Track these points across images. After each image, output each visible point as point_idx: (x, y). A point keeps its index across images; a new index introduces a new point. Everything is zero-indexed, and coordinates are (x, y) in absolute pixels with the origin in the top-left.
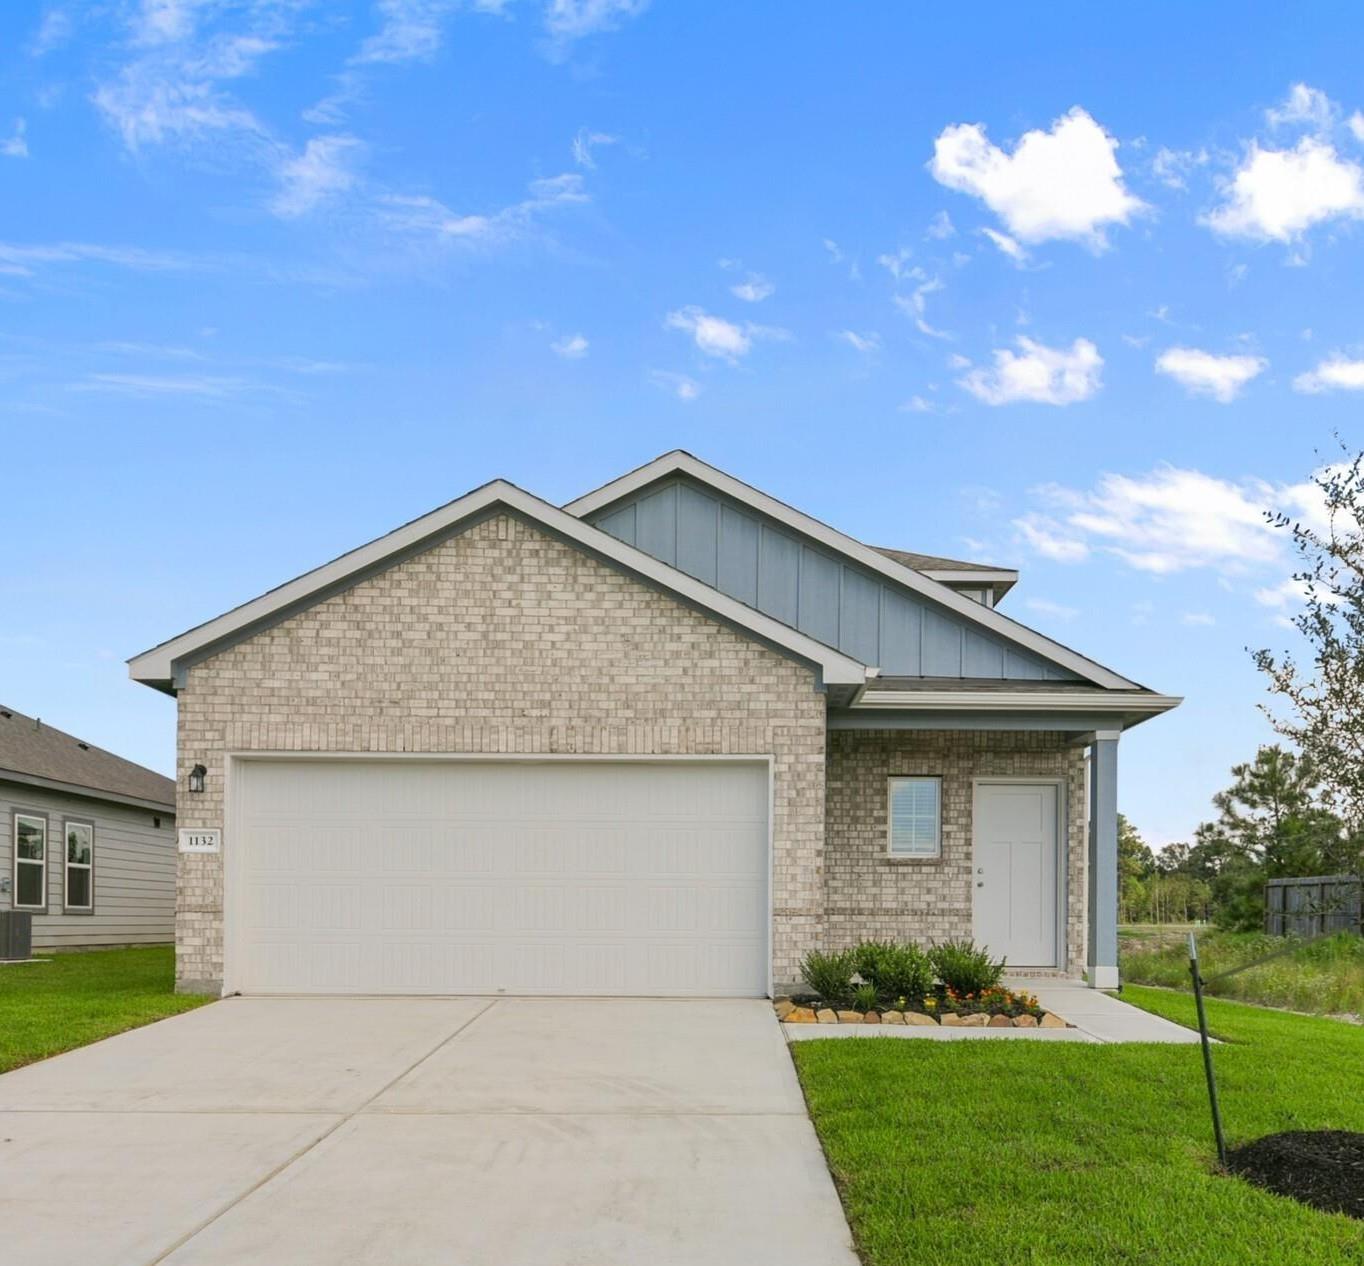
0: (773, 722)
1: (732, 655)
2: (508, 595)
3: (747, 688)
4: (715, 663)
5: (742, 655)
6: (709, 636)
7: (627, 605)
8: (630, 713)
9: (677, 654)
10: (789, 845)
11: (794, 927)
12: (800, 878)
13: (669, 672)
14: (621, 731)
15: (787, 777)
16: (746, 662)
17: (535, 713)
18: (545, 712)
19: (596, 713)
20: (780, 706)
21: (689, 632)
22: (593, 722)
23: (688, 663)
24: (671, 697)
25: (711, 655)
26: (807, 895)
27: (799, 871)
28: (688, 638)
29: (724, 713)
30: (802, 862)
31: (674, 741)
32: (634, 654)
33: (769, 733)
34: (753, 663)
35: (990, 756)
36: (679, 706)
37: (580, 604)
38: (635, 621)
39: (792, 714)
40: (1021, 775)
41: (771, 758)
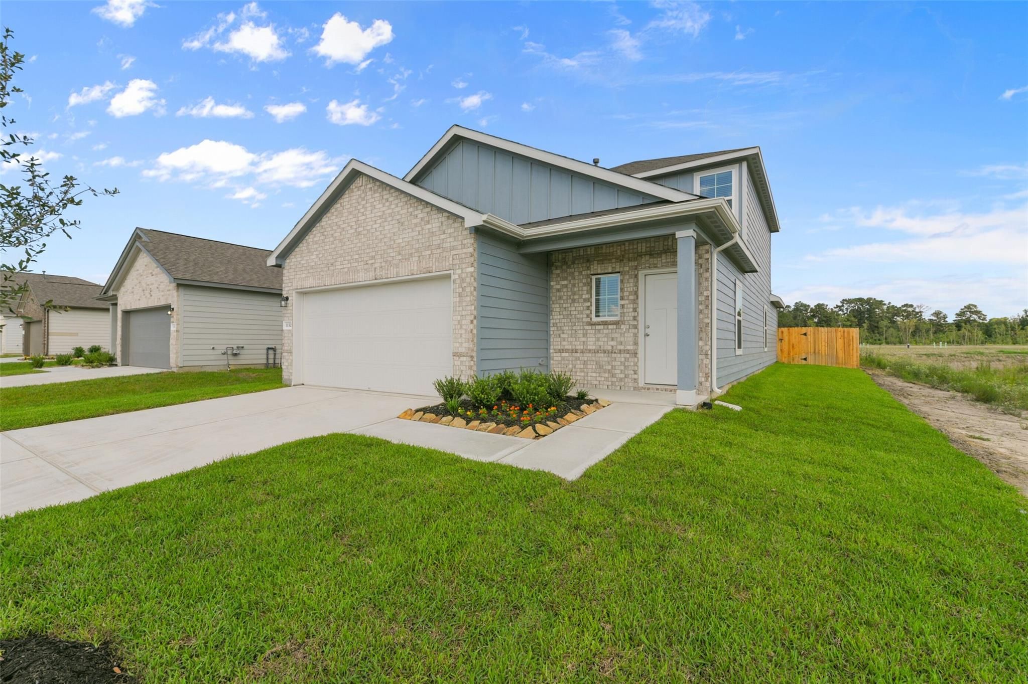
0: (453, 252)
1: (436, 220)
2: (362, 210)
3: (442, 237)
4: (429, 226)
5: (440, 220)
6: (428, 213)
7: (399, 205)
8: (400, 257)
9: (416, 225)
10: (459, 318)
11: (462, 362)
12: (463, 336)
13: (414, 234)
14: (397, 266)
15: (458, 281)
16: (442, 223)
17: (370, 262)
18: (373, 261)
19: (389, 259)
20: (456, 243)
21: (421, 213)
22: (388, 263)
23: (420, 229)
24: (414, 247)
25: (428, 222)
26: (466, 345)
27: (463, 332)
28: (420, 216)
29: (435, 252)
30: (464, 327)
31: (415, 268)
32: (401, 228)
33: (451, 259)
34: (445, 223)
36: (417, 250)
37: (384, 209)
38: (401, 212)
39: (460, 247)
41: (452, 272)
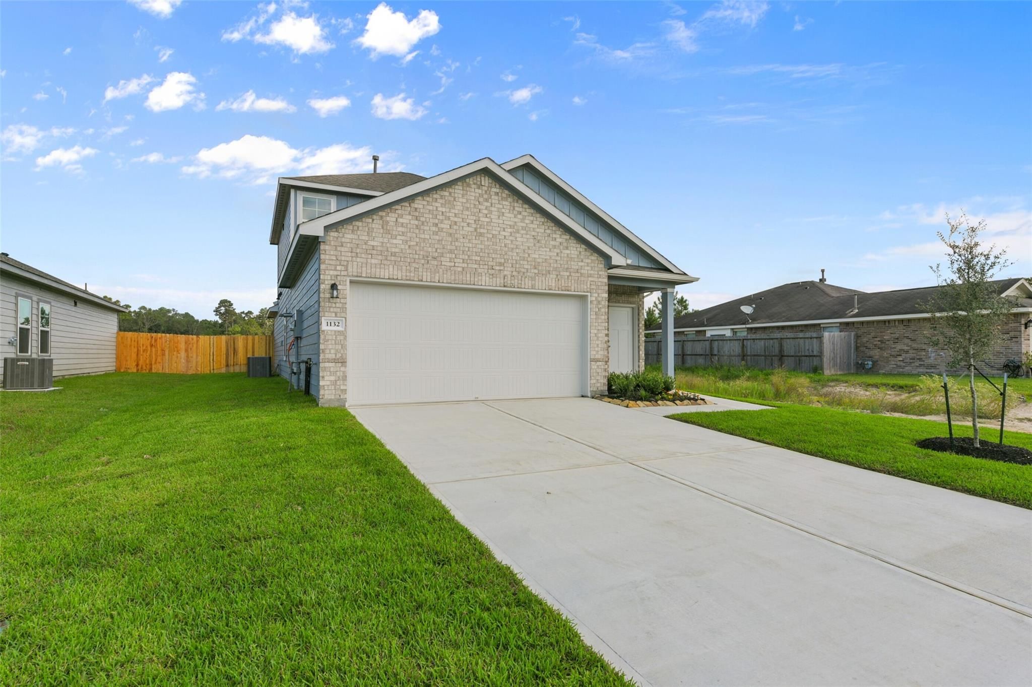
0: (590, 279)
1: (575, 249)
2: (486, 212)
3: (580, 264)
4: (568, 252)
5: (578, 249)
6: (566, 239)
7: (535, 222)
8: (536, 271)
9: (554, 247)
10: (596, 332)
11: (598, 366)
12: (600, 346)
13: (551, 254)
14: (533, 279)
15: (595, 302)
16: (580, 252)
17: (497, 268)
18: (502, 268)
19: (523, 270)
20: (592, 272)
21: (560, 237)
22: (521, 274)
23: (558, 251)
24: (552, 265)
25: (567, 248)
26: (602, 353)
27: (599, 342)
28: (559, 240)
29: (573, 274)
30: (600, 339)
31: (554, 285)
32: (538, 245)
33: (589, 284)
34: (583, 253)
35: (615, 295)
36: (555, 269)
37: (516, 220)
38: (538, 230)
39: (596, 276)
40: (624, 303)
41: (589, 294)
